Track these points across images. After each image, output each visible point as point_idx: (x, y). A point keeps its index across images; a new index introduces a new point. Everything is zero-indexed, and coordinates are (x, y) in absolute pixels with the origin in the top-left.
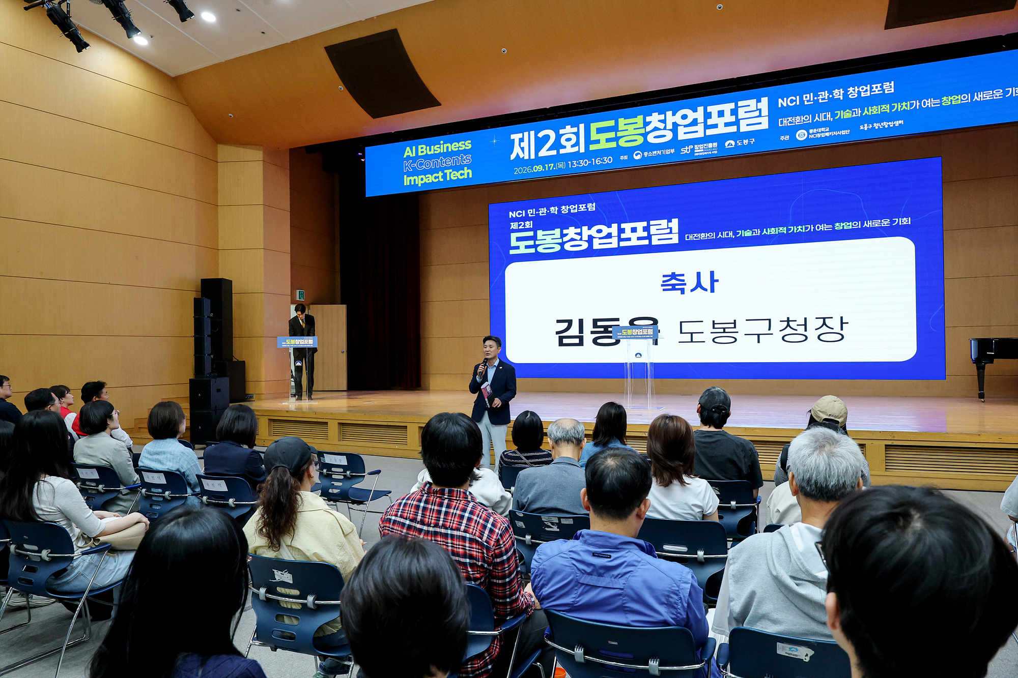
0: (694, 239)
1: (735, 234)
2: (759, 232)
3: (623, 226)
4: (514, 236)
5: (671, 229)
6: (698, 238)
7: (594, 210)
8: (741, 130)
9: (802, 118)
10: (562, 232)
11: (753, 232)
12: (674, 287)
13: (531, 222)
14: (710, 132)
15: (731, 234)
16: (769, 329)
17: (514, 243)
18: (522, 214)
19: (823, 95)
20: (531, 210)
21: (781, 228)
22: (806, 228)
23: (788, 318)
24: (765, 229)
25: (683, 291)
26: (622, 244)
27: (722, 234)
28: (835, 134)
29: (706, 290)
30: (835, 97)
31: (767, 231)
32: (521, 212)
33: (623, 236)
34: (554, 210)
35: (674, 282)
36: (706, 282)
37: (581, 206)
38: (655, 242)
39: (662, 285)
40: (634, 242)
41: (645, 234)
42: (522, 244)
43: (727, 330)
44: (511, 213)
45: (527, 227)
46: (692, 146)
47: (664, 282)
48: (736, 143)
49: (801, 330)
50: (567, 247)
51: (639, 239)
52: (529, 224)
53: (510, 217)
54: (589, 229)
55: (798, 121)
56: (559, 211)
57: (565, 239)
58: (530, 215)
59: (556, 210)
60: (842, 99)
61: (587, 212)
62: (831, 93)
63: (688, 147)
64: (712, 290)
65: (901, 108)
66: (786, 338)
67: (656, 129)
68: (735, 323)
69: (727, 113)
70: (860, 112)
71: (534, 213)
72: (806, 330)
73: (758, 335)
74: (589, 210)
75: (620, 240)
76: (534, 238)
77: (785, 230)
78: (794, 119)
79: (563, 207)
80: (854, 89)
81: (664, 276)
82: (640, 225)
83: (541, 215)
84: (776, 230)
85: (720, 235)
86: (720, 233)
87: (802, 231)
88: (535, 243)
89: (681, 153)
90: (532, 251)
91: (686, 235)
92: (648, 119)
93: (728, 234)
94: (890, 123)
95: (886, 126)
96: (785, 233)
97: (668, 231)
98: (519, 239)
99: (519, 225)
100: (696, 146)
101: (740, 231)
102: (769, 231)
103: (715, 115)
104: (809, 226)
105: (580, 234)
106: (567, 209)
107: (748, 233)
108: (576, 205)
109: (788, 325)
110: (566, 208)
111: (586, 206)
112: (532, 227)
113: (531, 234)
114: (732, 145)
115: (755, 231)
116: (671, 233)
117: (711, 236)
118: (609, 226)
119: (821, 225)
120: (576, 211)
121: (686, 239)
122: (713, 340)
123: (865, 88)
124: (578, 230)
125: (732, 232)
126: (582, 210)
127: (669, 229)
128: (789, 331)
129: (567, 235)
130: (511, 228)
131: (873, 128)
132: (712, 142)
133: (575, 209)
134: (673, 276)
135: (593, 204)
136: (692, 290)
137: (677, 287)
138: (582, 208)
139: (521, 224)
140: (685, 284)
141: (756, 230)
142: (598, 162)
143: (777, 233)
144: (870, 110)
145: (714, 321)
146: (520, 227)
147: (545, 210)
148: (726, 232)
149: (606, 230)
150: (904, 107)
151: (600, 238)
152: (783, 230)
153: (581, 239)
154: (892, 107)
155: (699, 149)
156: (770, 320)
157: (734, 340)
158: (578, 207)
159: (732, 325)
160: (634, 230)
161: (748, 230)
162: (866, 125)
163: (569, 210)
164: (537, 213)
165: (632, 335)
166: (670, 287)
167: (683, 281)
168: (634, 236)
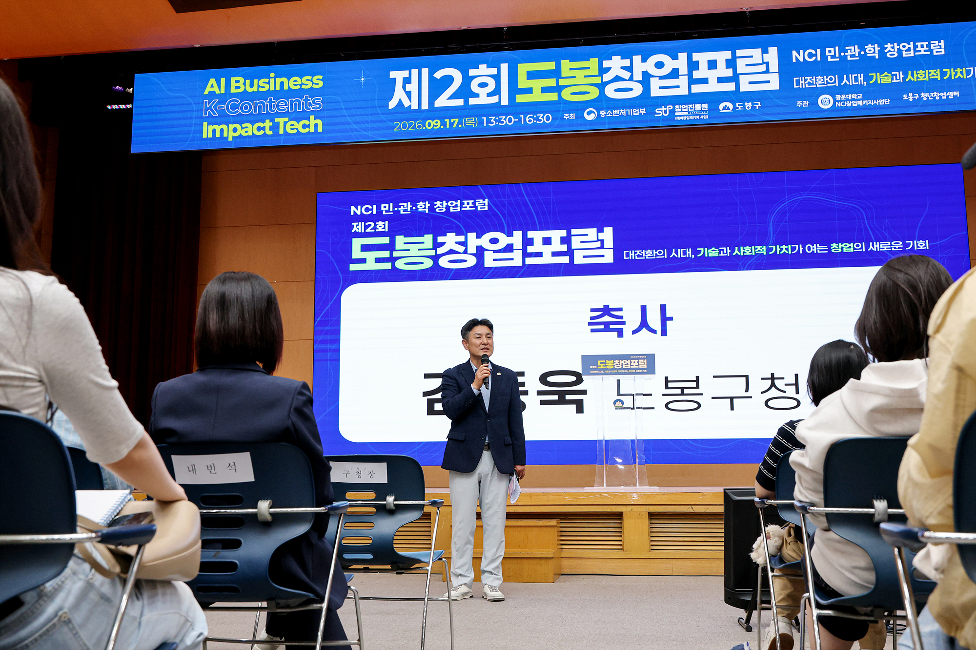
0: (636, 258)
1: (695, 252)
2: (729, 251)
3: (530, 234)
4: (357, 243)
5: (602, 241)
6: (642, 256)
7: (486, 209)
8: (742, 90)
9: (825, 79)
10: (435, 240)
11: (720, 250)
12: (607, 327)
13: (387, 222)
14: (697, 89)
15: (689, 252)
16: (747, 390)
17: (357, 253)
18: (372, 209)
19: (853, 50)
20: (387, 205)
21: (759, 248)
22: (793, 249)
23: (773, 375)
24: (737, 248)
25: (620, 333)
26: (530, 261)
27: (676, 253)
28: (870, 103)
29: (654, 332)
30: (868, 55)
31: (739, 250)
32: (370, 207)
33: (530, 249)
34: (423, 206)
35: (607, 319)
36: (654, 320)
37: (465, 202)
38: (579, 259)
39: (590, 324)
40: (547, 259)
41: (564, 248)
42: (371, 256)
43: (686, 391)
44: (353, 208)
45: (380, 230)
46: (671, 106)
47: (592, 318)
48: (735, 108)
49: (791, 391)
50: (444, 262)
51: (555, 254)
52: (382, 226)
53: (352, 213)
54: (478, 237)
55: (820, 82)
56: (432, 209)
57: (440, 251)
58: (384, 213)
59: (427, 207)
60: (877, 57)
61: (475, 213)
62: (862, 48)
63: (666, 107)
64: (664, 333)
65: (955, 75)
66: (770, 403)
67: (617, 79)
68: (697, 380)
69: (721, 64)
70: (902, 76)
71: (391, 210)
72: (797, 392)
73: (732, 399)
74: (479, 209)
75: (526, 254)
76: (391, 247)
77: (765, 250)
78: (814, 80)
79: (438, 203)
80: (892, 45)
81: (593, 310)
82: (557, 235)
83: (402, 212)
84: (751, 249)
85: (674, 254)
86: (674, 250)
87: (787, 252)
88: (391, 254)
89: (656, 115)
90: (387, 266)
91: (625, 252)
92: (606, 64)
93: (685, 253)
94: (942, 94)
95: (937, 98)
96: (765, 254)
97: (598, 244)
98: (365, 248)
99: (366, 227)
100: (677, 106)
101: (702, 249)
102: (742, 251)
103: (703, 65)
104: (797, 246)
105: (464, 244)
106: (444, 206)
107: (713, 253)
108: (459, 201)
109: (773, 385)
110: (442, 205)
111: (474, 203)
112: (387, 230)
113: (386, 240)
114: (728, 109)
115: (723, 250)
116: (602, 247)
117: (661, 254)
118: (510, 234)
119: (813, 245)
120: (458, 209)
121: (625, 258)
122: (667, 406)
123: (907, 46)
124: (461, 238)
125: (690, 249)
126: (468, 208)
127: (600, 242)
128: (774, 392)
129: (443, 244)
130: (353, 231)
131: (920, 98)
132: (701, 103)
133: (456, 206)
134: (607, 310)
135: (484, 200)
136: (635, 332)
137: (611, 327)
138: (468, 205)
139: (370, 225)
140: (624, 323)
141: (725, 248)
142: (530, 121)
143: (754, 254)
144: (915, 76)
145: (666, 378)
146: (368, 230)
147: (410, 206)
148: (682, 250)
149: (504, 240)
150: (959, 74)
151: (495, 252)
152: (762, 250)
153: (465, 252)
154: (943, 74)
155: (682, 111)
156: (747, 377)
157: (696, 406)
158: (462, 204)
159: (694, 384)
160: (547, 241)
161: (713, 249)
162: (911, 94)
163: (448, 208)
164: (396, 209)
165: (614, 369)
166: (602, 327)
167: (621, 317)
168: (547, 250)
